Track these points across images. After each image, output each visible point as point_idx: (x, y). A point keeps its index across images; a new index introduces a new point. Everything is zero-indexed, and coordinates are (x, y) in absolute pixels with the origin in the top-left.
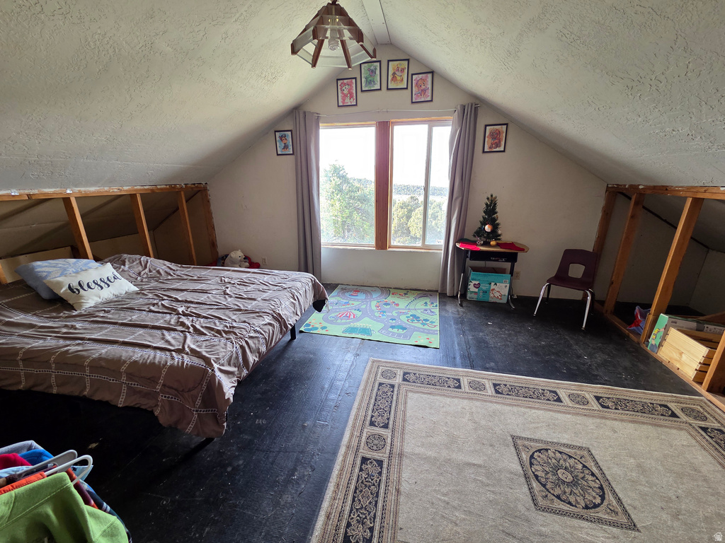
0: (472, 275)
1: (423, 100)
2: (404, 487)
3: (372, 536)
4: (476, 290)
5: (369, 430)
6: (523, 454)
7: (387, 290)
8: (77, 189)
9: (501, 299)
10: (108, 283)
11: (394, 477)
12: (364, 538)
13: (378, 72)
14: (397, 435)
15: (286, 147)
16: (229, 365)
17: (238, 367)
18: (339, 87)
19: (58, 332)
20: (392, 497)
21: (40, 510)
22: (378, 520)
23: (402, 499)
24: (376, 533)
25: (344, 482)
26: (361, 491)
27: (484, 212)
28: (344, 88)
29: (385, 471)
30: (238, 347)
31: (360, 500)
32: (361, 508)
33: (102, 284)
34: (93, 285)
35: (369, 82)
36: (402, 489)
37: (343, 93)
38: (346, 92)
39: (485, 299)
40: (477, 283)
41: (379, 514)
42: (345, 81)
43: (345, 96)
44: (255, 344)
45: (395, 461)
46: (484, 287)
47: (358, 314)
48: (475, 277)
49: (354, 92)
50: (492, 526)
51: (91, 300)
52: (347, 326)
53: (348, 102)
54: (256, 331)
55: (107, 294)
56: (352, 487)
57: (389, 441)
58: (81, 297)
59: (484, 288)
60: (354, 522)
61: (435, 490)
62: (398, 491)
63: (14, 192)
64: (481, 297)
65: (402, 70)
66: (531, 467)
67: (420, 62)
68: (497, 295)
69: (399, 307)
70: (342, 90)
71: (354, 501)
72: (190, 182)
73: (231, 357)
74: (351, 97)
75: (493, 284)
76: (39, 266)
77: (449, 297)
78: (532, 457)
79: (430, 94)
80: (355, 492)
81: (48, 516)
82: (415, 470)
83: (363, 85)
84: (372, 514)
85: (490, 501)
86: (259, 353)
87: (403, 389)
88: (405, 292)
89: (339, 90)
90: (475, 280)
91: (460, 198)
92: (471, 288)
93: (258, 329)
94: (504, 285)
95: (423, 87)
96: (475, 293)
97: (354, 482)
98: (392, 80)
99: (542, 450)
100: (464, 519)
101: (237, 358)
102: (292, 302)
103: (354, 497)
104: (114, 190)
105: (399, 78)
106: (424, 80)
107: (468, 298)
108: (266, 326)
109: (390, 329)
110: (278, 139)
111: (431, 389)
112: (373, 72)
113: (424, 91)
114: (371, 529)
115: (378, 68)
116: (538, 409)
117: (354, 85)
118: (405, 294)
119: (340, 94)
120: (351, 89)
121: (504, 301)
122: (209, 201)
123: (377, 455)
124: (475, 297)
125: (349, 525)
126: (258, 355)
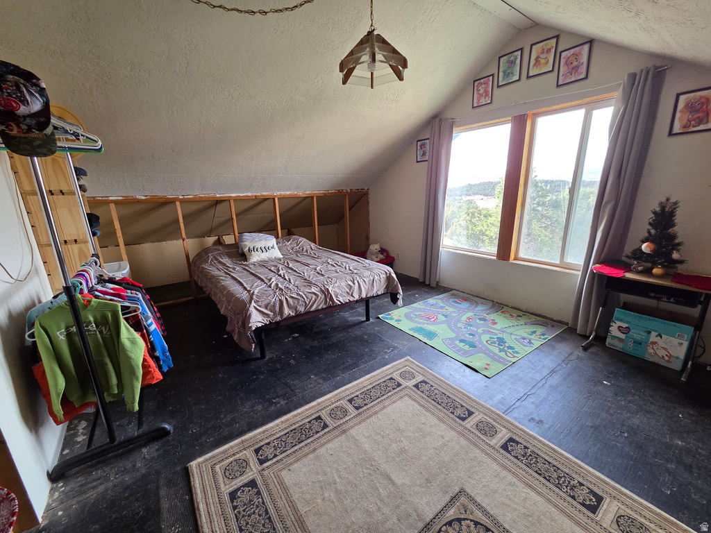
0: (618, 312)
1: (573, 79)
2: (322, 451)
3: (271, 459)
4: (623, 336)
5: (344, 403)
6: (453, 510)
7: (499, 306)
8: (279, 193)
9: (668, 361)
10: (267, 249)
11: (323, 440)
12: (267, 456)
13: (518, 62)
14: (359, 418)
15: (424, 154)
16: (266, 308)
17: (275, 313)
18: (475, 88)
19: (227, 270)
20: (306, 450)
21: (106, 312)
22: (284, 455)
23: (311, 456)
24: (275, 460)
25: (292, 421)
26: (295, 433)
27: (650, 224)
28: (480, 88)
29: (321, 433)
30: (277, 299)
31: (288, 437)
32: (284, 441)
33: (264, 250)
34: (259, 250)
35: (507, 75)
36: (317, 451)
37: (478, 94)
38: (481, 91)
39: (638, 352)
40: (624, 325)
41: (289, 452)
42: (482, 81)
43: (481, 95)
44: (294, 303)
45: (336, 432)
46: (636, 334)
47: (442, 318)
48: (621, 317)
49: (490, 89)
50: (346, 524)
51: (255, 258)
52: (419, 325)
53: (483, 101)
54: (298, 294)
55: (264, 256)
56: (294, 427)
57: (347, 418)
58: (251, 255)
59: (638, 337)
60: (272, 445)
61: (337, 469)
62: (315, 450)
63: (250, 194)
64: (630, 348)
65: (549, 51)
66: (445, 525)
67: (572, 34)
68: (661, 353)
69: (495, 326)
70: (478, 90)
71: (285, 434)
72: (354, 188)
73: (269, 304)
74: (487, 95)
75: (654, 334)
76: (246, 236)
77: (580, 335)
78: (459, 520)
79: (584, 70)
80: (291, 431)
81: (108, 316)
82: (341, 447)
83: (501, 79)
84: (285, 449)
85: (367, 511)
86: (296, 310)
87: (406, 392)
88: (520, 313)
89: (475, 91)
90: (622, 320)
91: (613, 203)
92: (614, 330)
93: (301, 293)
94: (676, 341)
95: (575, 63)
96: (621, 340)
97: (297, 425)
98: (535, 65)
99: (482, 525)
100: (333, 502)
101: (274, 306)
102: (349, 285)
103: (288, 433)
104: (301, 194)
105: (543, 61)
106: (576, 55)
107: (607, 344)
108: (310, 294)
109: (457, 342)
110: (419, 147)
111: (431, 404)
112: (513, 63)
113: (576, 69)
114: (275, 456)
115: (519, 57)
116: (539, 493)
117: (491, 83)
118: (519, 316)
119: (475, 95)
120: (488, 87)
121: (677, 366)
122: (368, 203)
123: (328, 421)
124: (619, 346)
125: (268, 444)
126: (294, 312)
